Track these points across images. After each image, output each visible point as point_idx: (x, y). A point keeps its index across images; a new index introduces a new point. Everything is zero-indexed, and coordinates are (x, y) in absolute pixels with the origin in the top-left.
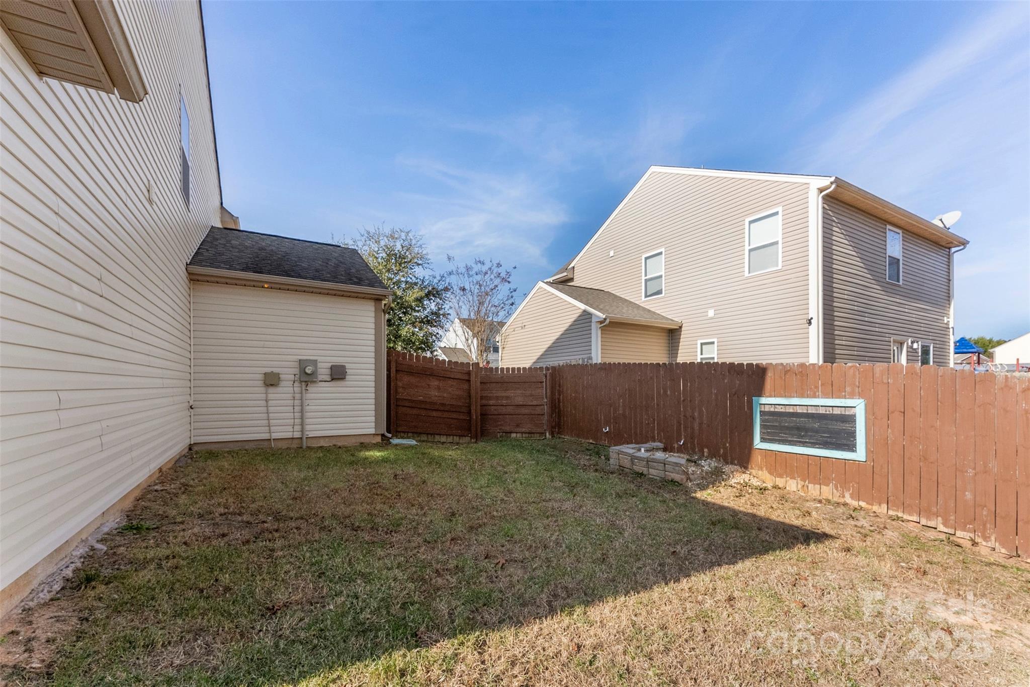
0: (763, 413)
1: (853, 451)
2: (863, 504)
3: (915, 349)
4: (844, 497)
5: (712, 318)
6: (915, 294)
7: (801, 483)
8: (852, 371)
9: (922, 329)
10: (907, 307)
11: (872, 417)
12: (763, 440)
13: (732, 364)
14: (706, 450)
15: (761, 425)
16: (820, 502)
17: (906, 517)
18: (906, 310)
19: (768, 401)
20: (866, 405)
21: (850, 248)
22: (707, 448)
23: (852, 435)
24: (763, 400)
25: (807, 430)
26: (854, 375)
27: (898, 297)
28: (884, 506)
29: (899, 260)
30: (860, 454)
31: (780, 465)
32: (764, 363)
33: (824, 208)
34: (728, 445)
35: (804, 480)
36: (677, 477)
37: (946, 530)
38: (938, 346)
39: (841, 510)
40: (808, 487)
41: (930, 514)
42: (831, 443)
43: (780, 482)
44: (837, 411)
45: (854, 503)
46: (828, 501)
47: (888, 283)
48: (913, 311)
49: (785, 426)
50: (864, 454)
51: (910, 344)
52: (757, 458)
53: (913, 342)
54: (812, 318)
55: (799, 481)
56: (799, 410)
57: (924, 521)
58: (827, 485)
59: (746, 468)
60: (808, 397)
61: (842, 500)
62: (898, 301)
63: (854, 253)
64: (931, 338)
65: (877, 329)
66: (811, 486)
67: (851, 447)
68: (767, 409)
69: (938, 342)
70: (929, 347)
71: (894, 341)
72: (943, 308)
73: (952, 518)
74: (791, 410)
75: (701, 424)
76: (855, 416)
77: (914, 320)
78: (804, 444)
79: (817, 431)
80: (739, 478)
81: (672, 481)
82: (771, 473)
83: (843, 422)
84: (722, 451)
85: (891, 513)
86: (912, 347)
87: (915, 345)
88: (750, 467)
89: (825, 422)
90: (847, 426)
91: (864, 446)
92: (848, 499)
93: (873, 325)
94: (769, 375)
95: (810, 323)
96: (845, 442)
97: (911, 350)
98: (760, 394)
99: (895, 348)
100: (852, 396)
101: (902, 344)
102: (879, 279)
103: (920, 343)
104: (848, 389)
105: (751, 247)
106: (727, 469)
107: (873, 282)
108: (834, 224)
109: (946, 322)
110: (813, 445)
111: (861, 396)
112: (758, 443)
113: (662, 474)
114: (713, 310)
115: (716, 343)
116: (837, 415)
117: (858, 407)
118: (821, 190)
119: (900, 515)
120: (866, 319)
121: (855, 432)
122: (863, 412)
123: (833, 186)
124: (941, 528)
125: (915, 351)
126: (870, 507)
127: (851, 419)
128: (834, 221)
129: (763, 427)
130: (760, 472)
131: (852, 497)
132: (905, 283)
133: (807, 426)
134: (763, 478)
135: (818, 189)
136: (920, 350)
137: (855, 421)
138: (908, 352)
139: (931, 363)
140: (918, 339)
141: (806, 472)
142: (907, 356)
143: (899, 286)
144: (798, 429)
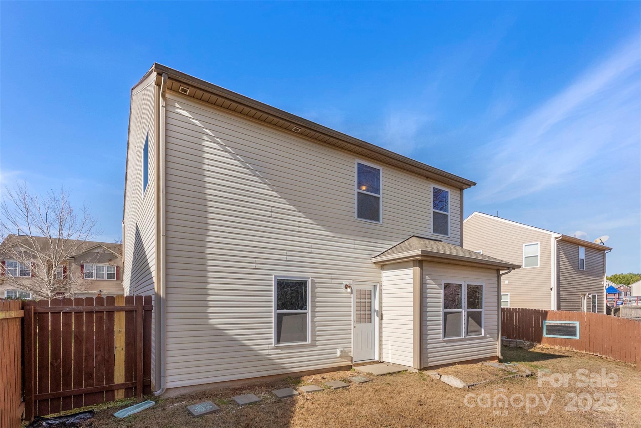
0: (546, 326)
1: (575, 336)
2: (578, 351)
3: (590, 297)
4: (573, 349)
5: (507, 284)
6: (590, 273)
7: (559, 347)
8: (575, 314)
9: (593, 288)
10: (587, 279)
11: (581, 327)
12: (547, 334)
13: (535, 310)
14: (525, 338)
15: (546, 329)
16: (566, 351)
17: (590, 353)
18: (587, 281)
19: (548, 322)
20: (579, 323)
21: (566, 258)
22: (525, 337)
23: (575, 332)
24: (547, 321)
25: (561, 330)
26: (576, 315)
27: (583, 275)
28: (584, 351)
29: (583, 260)
30: (578, 337)
31: (552, 342)
32: (547, 310)
33: (557, 244)
34: (533, 336)
35: (560, 346)
36: (521, 346)
37: (600, 356)
38: (599, 295)
39: (572, 353)
40: (562, 348)
41: (596, 352)
42: (569, 334)
43: (552, 347)
44: (571, 325)
45: (576, 351)
46: (569, 351)
47: (580, 270)
48: (588, 280)
49: (554, 330)
50: (579, 337)
51: (588, 295)
52: (544, 340)
53: (589, 294)
54: (552, 288)
55: (559, 346)
56: (559, 325)
57: (595, 354)
58: (568, 346)
59: (540, 343)
60: (562, 320)
61: (572, 350)
62: (583, 277)
63: (567, 260)
64: (596, 291)
65: (575, 290)
66: (562, 347)
67: (575, 335)
68: (548, 324)
69: (599, 293)
70: (596, 295)
71: (582, 294)
72: (601, 278)
73: (602, 352)
74: (556, 325)
75: (523, 330)
76: (576, 326)
77: (590, 284)
78: (560, 335)
79: (565, 331)
80: (539, 346)
81: (519, 347)
82: (549, 344)
83: (573, 328)
84: (531, 338)
85: (586, 353)
86: (589, 296)
87: (590, 296)
88: (542, 343)
89: (567, 328)
90: (574, 329)
91: (579, 334)
92: (574, 350)
93: (574, 288)
94: (549, 314)
95: (552, 290)
96: (573, 334)
97: (588, 297)
98: (546, 320)
99: (582, 297)
100: (575, 321)
101: (585, 295)
102: (576, 269)
103: (592, 294)
104: (574, 319)
105: (526, 256)
106: (535, 343)
107: (574, 270)
108: (560, 250)
109: (602, 284)
110: (564, 335)
111: (578, 321)
112: (545, 335)
113: (515, 345)
114: (508, 281)
115: (509, 295)
116: (571, 326)
117: (577, 324)
118: (556, 238)
119: (588, 353)
120: (571, 286)
121: (576, 331)
122: (579, 325)
123: (561, 238)
124: (599, 355)
125: (590, 298)
126: (580, 352)
127: (575, 327)
128: (560, 249)
129: (546, 330)
130: (545, 344)
131: (575, 350)
132: (586, 269)
133: (562, 329)
134: (547, 346)
135: (555, 237)
136: (592, 297)
137: (576, 328)
138: (587, 298)
139: (596, 312)
140: (591, 293)
141: (561, 343)
142: (587, 300)
143: (584, 271)
144: (559, 330)
